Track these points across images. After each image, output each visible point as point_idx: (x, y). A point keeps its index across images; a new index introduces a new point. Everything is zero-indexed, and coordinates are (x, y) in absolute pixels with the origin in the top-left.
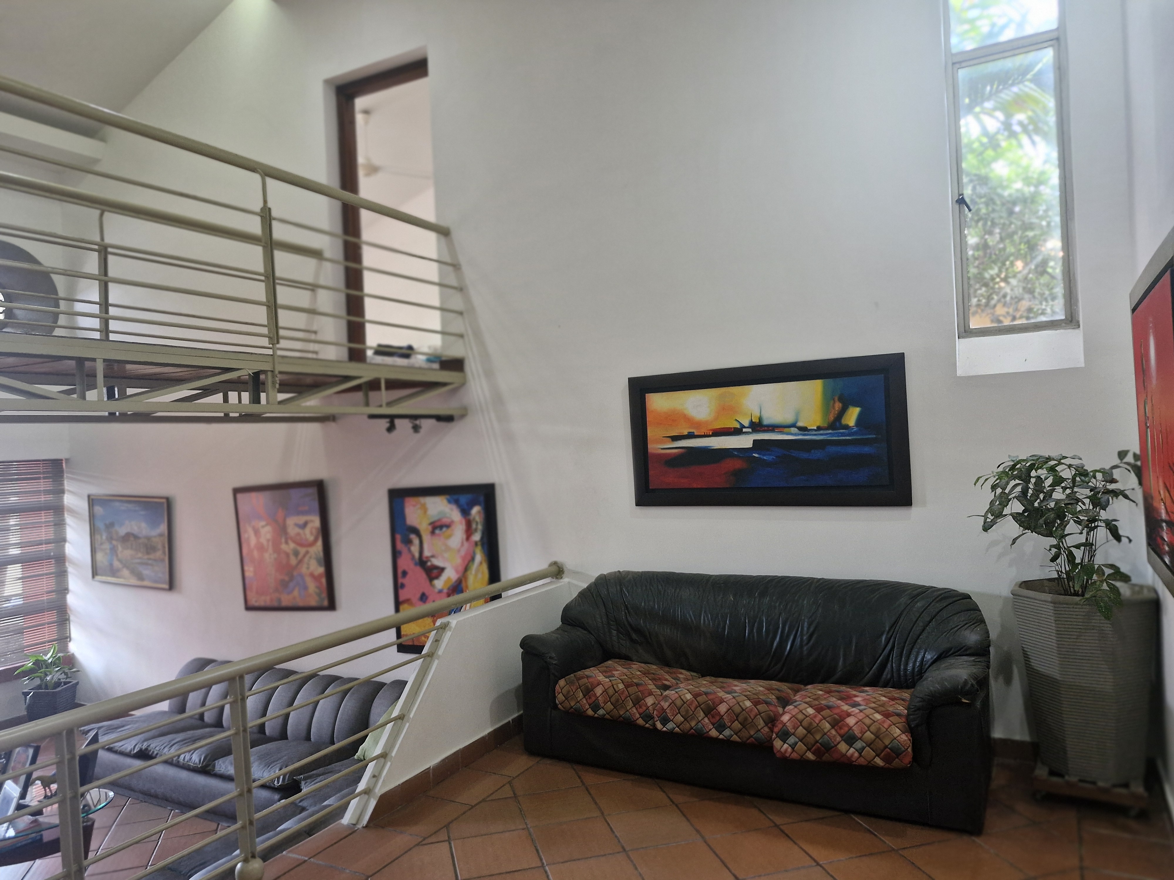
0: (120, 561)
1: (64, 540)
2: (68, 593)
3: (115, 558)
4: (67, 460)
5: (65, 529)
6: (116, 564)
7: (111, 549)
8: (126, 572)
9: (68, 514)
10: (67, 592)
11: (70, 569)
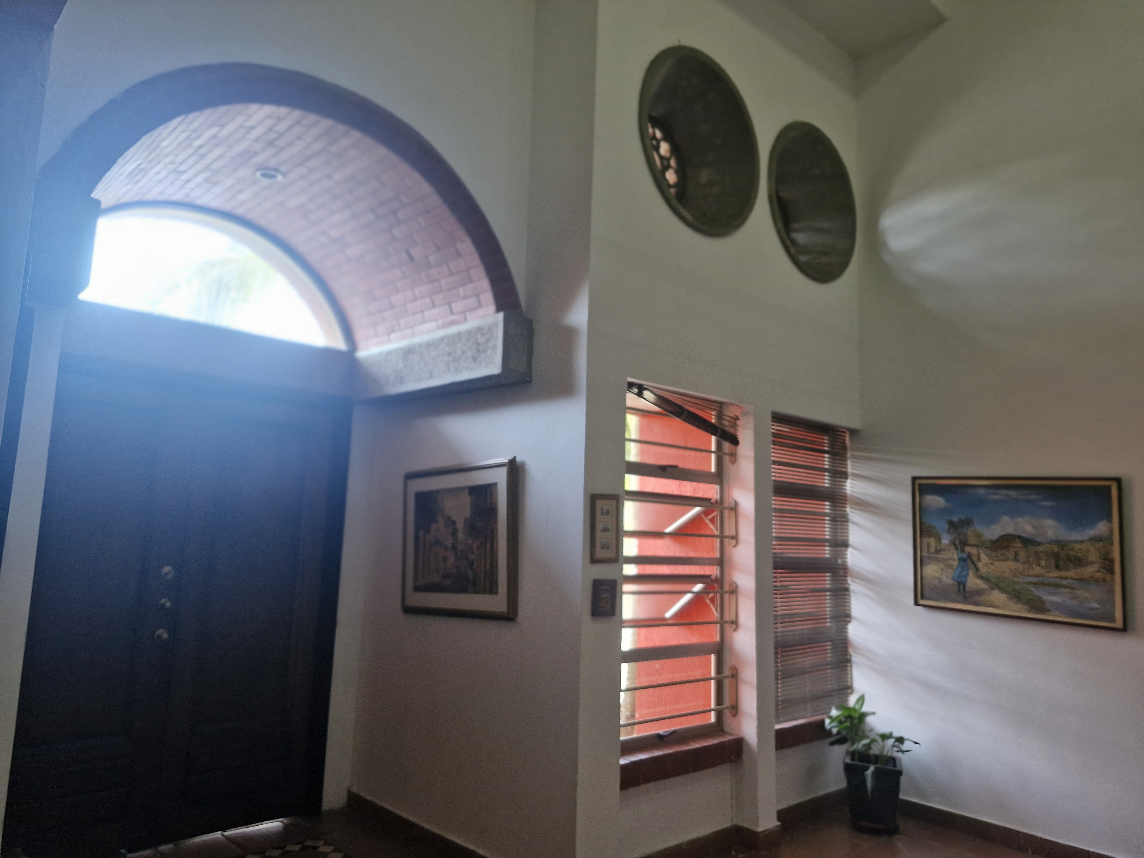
0: (985, 579)
1: (845, 545)
2: (849, 622)
3: (971, 574)
4: (853, 432)
5: (847, 529)
6: (973, 582)
7: (961, 560)
8: (998, 597)
9: (851, 508)
10: (848, 619)
11: (854, 586)
